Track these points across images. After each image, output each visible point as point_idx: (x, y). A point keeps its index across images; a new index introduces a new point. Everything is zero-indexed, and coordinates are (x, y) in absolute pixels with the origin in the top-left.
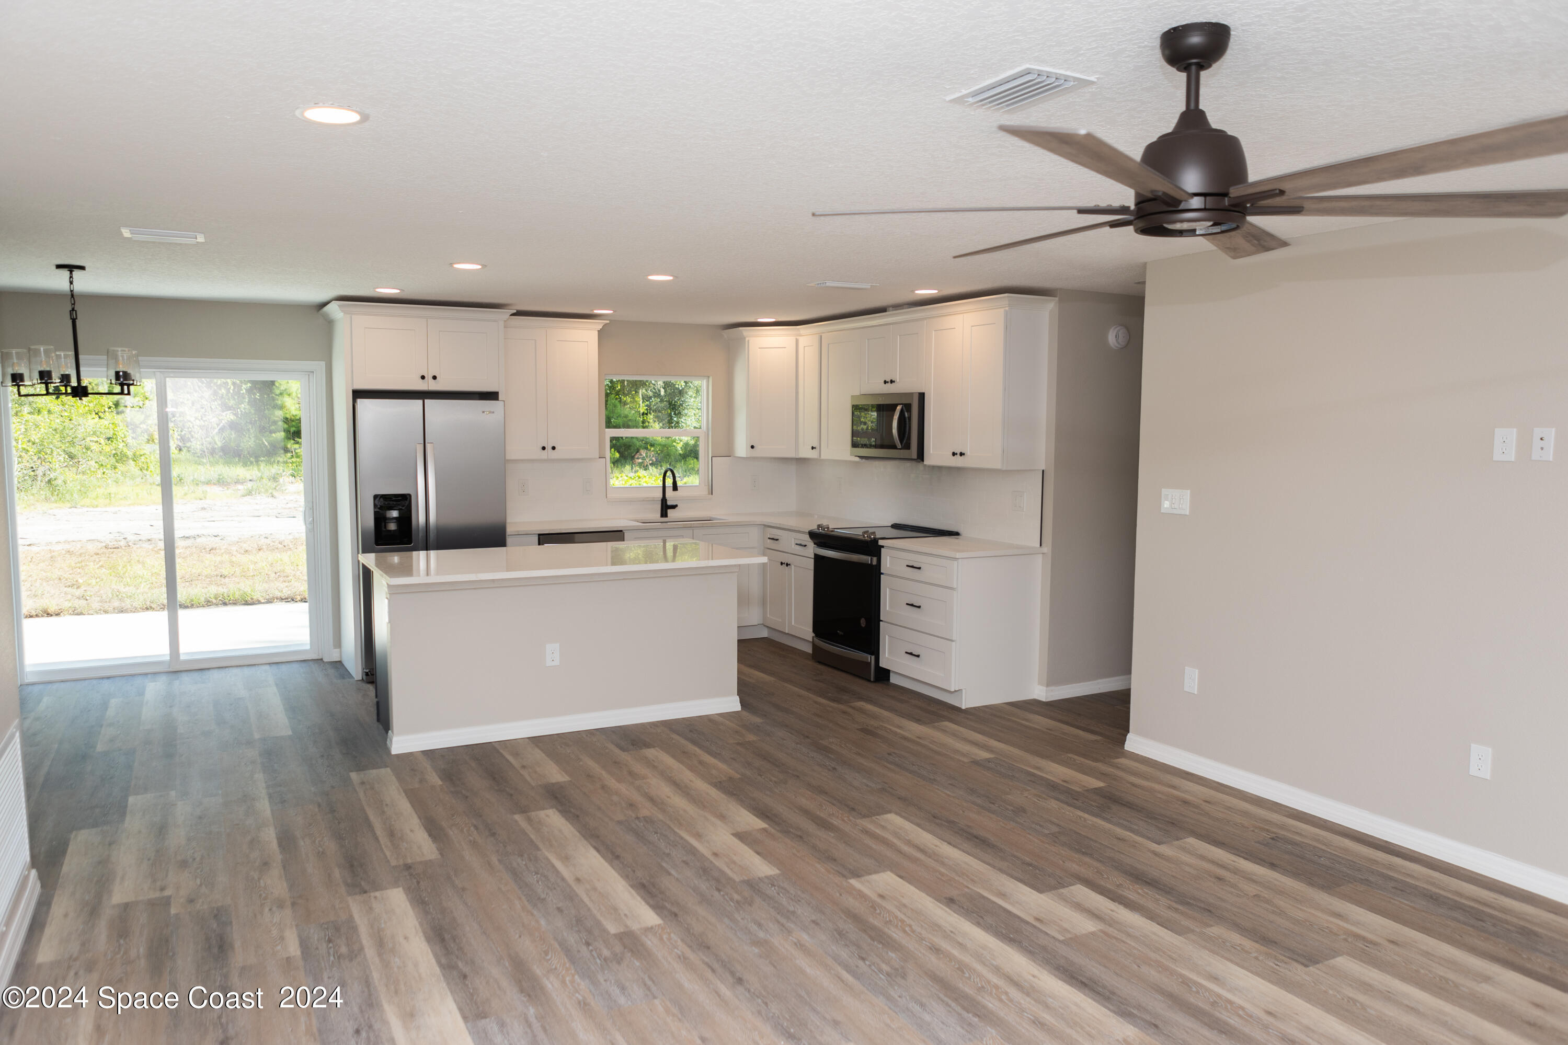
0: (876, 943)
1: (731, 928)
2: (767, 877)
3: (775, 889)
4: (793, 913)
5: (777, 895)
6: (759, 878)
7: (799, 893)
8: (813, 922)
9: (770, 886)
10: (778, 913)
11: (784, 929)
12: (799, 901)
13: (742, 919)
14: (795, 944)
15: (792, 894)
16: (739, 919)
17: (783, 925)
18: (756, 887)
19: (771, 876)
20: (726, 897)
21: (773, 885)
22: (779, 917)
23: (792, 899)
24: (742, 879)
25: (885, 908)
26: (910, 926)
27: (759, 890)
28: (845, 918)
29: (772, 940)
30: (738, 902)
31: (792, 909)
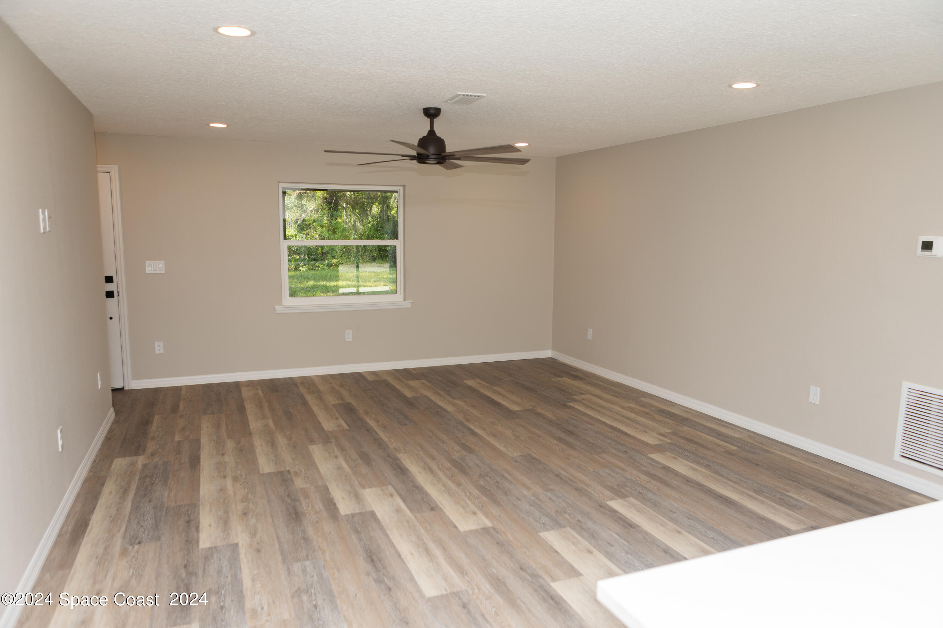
0: (488, 489)
1: (566, 498)
2: (549, 530)
3: (542, 521)
4: (531, 505)
5: (541, 517)
6: (554, 529)
7: (527, 518)
8: (520, 500)
9: (546, 523)
10: (540, 505)
11: (537, 496)
12: (527, 512)
13: (561, 503)
14: (531, 489)
15: (532, 517)
16: (563, 503)
17: (537, 498)
18: (555, 523)
19: (545, 531)
20: (573, 516)
21: (544, 524)
22: (540, 503)
23: (532, 514)
24: (565, 529)
25: (475, 506)
26: (466, 496)
27: (553, 520)
28: (501, 501)
29: (543, 491)
30: (565, 513)
31: (532, 508)
